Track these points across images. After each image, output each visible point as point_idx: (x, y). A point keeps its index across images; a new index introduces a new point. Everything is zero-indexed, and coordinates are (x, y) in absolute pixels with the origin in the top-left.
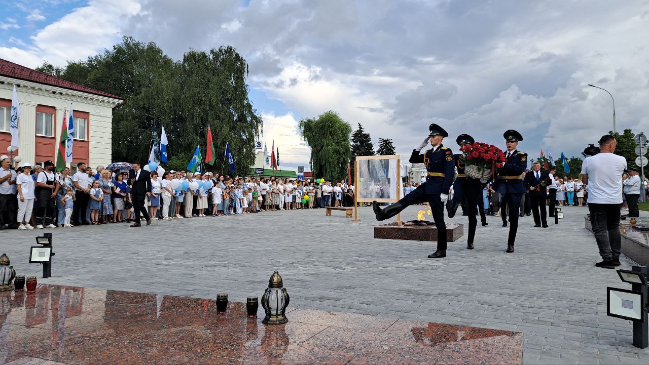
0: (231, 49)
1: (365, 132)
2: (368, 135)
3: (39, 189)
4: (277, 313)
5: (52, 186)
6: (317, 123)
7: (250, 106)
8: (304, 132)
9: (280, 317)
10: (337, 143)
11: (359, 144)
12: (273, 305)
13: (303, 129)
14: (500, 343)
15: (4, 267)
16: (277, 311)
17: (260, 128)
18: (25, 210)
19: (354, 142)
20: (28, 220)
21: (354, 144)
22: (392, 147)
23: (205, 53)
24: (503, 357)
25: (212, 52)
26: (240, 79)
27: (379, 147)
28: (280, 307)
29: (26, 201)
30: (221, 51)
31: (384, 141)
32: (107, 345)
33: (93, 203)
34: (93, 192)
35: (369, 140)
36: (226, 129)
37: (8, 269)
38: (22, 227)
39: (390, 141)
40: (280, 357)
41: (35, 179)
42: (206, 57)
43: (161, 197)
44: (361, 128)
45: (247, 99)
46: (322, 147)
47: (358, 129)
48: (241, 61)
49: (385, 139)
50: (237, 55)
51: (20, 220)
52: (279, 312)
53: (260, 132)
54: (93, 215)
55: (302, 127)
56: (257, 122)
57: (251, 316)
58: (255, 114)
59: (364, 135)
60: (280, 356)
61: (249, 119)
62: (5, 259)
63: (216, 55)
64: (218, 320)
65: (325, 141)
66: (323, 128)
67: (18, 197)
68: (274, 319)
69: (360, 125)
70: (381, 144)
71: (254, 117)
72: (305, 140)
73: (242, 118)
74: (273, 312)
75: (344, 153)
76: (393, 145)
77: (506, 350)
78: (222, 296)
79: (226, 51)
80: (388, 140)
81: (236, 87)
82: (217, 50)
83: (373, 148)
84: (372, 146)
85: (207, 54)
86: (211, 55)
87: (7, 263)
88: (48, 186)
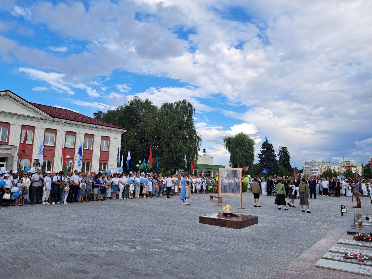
0: (185, 100)
1: (270, 143)
2: (272, 144)
5: (60, 183)
6: (234, 139)
7: (195, 131)
8: (226, 144)
10: (246, 151)
11: (266, 150)
13: (226, 142)
17: (200, 143)
18: (46, 195)
19: (263, 149)
20: (47, 200)
21: (263, 150)
22: (288, 152)
23: (172, 103)
25: (176, 102)
26: (190, 116)
27: (279, 152)
29: (47, 190)
30: (180, 102)
31: (282, 148)
33: (81, 191)
34: (81, 185)
35: (273, 148)
36: (181, 143)
38: (44, 203)
39: (286, 148)
41: (52, 179)
42: (173, 105)
43: (119, 187)
44: (267, 140)
45: (194, 127)
46: (236, 153)
47: (266, 141)
48: (191, 106)
49: (283, 147)
50: (189, 103)
51: (43, 200)
53: (200, 145)
54: (81, 197)
55: (225, 141)
56: (198, 139)
58: (197, 135)
59: (269, 144)
61: (195, 138)
63: (178, 104)
65: (238, 150)
66: (237, 142)
67: (44, 188)
69: (266, 138)
70: (280, 150)
71: (197, 137)
72: (226, 149)
73: (191, 137)
75: (249, 157)
76: (288, 150)
79: (183, 102)
80: (285, 147)
81: (187, 120)
82: (178, 102)
83: (275, 152)
84: (274, 151)
85: (173, 104)
86: (175, 104)
88: (58, 183)
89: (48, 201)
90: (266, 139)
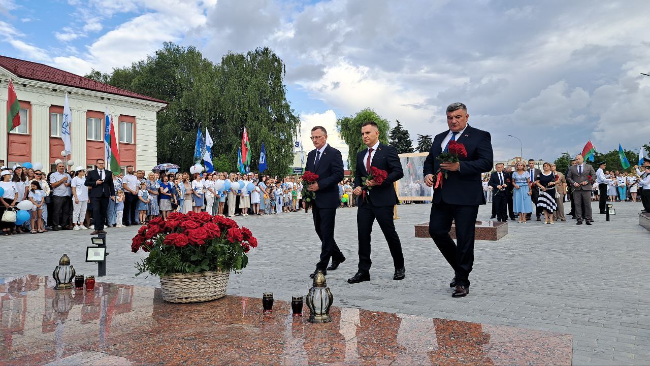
0: (267, 50)
1: (404, 128)
2: (407, 131)
4: (321, 312)
6: (354, 121)
7: (288, 107)
8: (342, 131)
9: (325, 316)
11: (397, 140)
12: (317, 304)
13: (340, 127)
14: (548, 344)
15: (65, 267)
16: (321, 310)
17: (298, 128)
18: (79, 212)
19: (392, 139)
20: (82, 220)
21: (392, 141)
24: (551, 359)
25: (249, 54)
26: (277, 79)
27: (418, 143)
28: (324, 307)
29: (80, 203)
30: (257, 52)
31: (423, 137)
32: (162, 341)
33: (142, 204)
34: (140, 194)
35: (408, 137)
36: (265, 129)
37: (68, 269)
38: (76, 227)
39: (430, 137)
40: (326, 355)
42: (244, 58)
44: (399, 125)
45: (285, 99)
46: (360, 145)
47: (396, 126)
48: (278, 61)
49: (425, 135)
50: (274, 55)
51: (75, 221)
52: (323, 311)
53: (298, 132)
54: (141, 215)
56: (295, 121)
57: (296, 315)
58: (293, 114)
59: (403, 131)
60: (326, 354)
61: (287, 119)
62: (66, 259)
63: (254, 57)
64: (265, 318)
68: (318, 317)
69: (398, 121)
70: (420, 140)
71: (292, 117)
72: (342, 138)
73: (280, 119)
74: (318, 311)
77: (555, 352)
78: (268, 295)
79: (263, 53)
80: (427, 136)
81: (273, 88)
82: (254, 52)
83: (412, 145)
84: (411, 143)
85: (245, 56)
86: (249, 57)
87: (68, 263)
89: (85, 223)
90: (398, 123)
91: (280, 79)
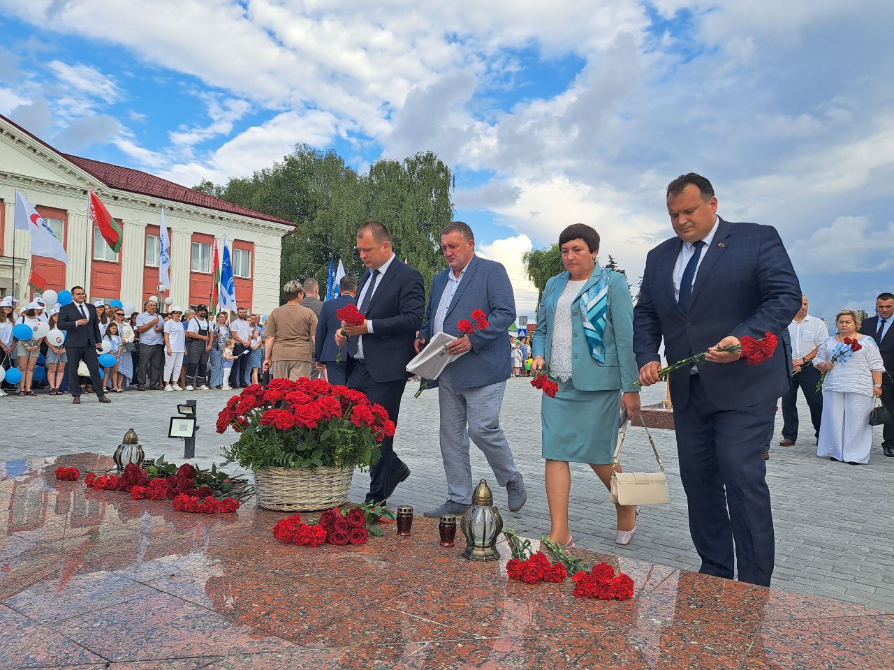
0: (431, 156)
1: (619, 267)
3: (190, 340)
4: (484, 544)
5: (204, 337)
6: (548, 255)
8: (529, 269)
9: (489, 551)
12: (478, 531)
13: (527, 263)
14: (858, 630)
15: (130, 447)
16: (484, 541)
18: (173, 366)
20: (176, 379)
23: (398, 163)
24: (866, 661)
25: (407, 160)
26: (444, 195)
28: (488, 536)
29: (174, 355)
30: (418, 159)
32: (242, 575)
36: (423, 264)
37: (135, 450)
38: (168, 387)
40: (485, 622)
41: (186, 327)
42: (400, 167)
44: (613, 263)
48: (446, 171)
50: (440, 163)
51: (166, 378)
52: (487, 542)
55: (526, 261)
57: (446, 544)
60: (486, 620)
62: (131, 435)
63: (412, 165)
64: (399, 546)
66: (555, 261)
68: (478, 552)
72: (530, 279)
74: (479, 542)
77: (871, 647)
78: (405, 510)
79: (426, 159)
81: (437, 207)
82: (414, 158)
85: (401, 164)
86: (406, 165)
87: (134, 441)
88: (201, 336)
89: (179, 382)
91: (446, 196)
